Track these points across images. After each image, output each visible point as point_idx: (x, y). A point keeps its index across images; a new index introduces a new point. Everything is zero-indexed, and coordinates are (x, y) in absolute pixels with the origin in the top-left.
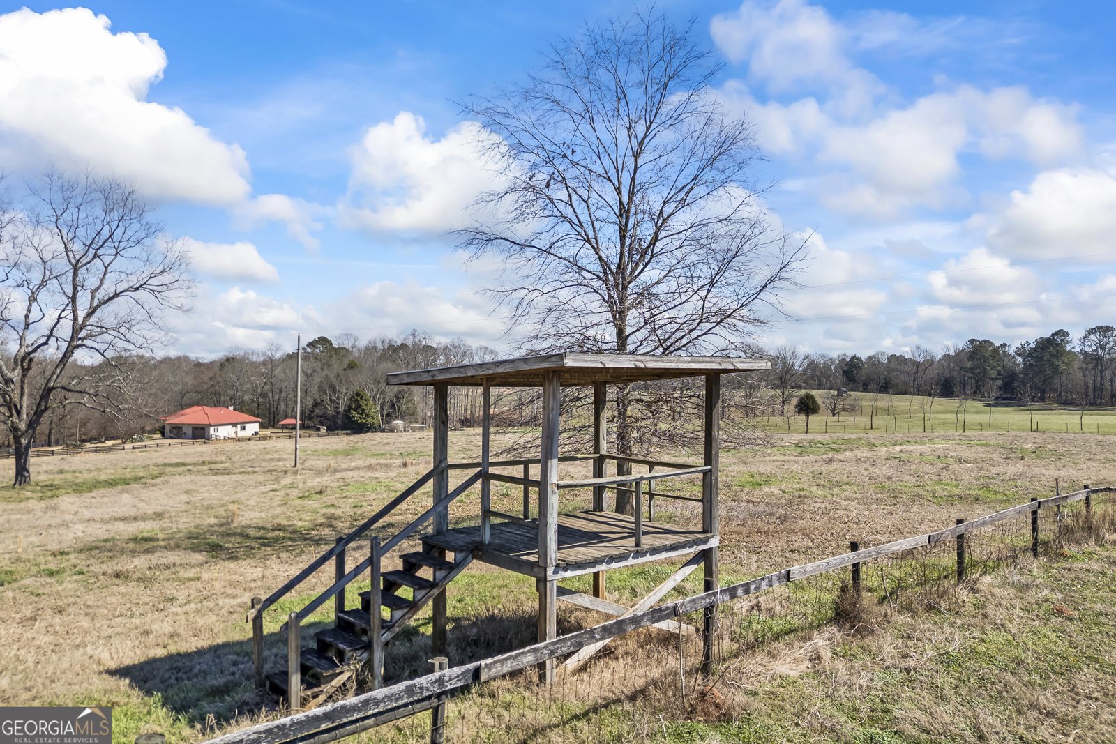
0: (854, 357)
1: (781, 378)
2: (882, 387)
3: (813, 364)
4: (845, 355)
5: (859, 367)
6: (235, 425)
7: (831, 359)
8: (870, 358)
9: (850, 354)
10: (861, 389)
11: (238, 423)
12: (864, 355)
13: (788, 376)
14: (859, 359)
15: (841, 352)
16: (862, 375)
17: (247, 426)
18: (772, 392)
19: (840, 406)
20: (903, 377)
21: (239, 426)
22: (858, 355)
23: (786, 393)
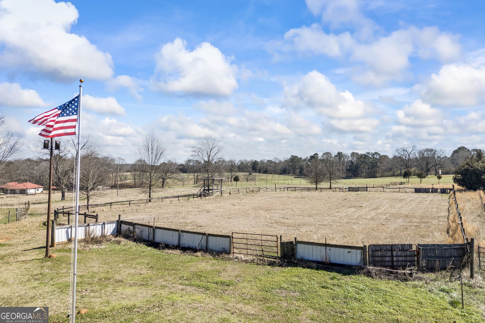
0: (256, 161)
1: (231, 169)
2: (265, 171)
3: (242, 163)
4: (253, 160)
5: (257, 164)
6: (35, 189)
7: (248, 161)
8: (261, 161)
9: (254, 160)
10: (258, 172)
11: (36, 188)
12: (259, 160)
13: (233, 169)
14: (257, 162)
15: (251, 159)
16: (258, 167)
17: (39, 189)
18: (228, 174)
19: (249, 178)
20: (271, 168)
21: (36, 189)
22: (257, 160)
23: (232, 174)
